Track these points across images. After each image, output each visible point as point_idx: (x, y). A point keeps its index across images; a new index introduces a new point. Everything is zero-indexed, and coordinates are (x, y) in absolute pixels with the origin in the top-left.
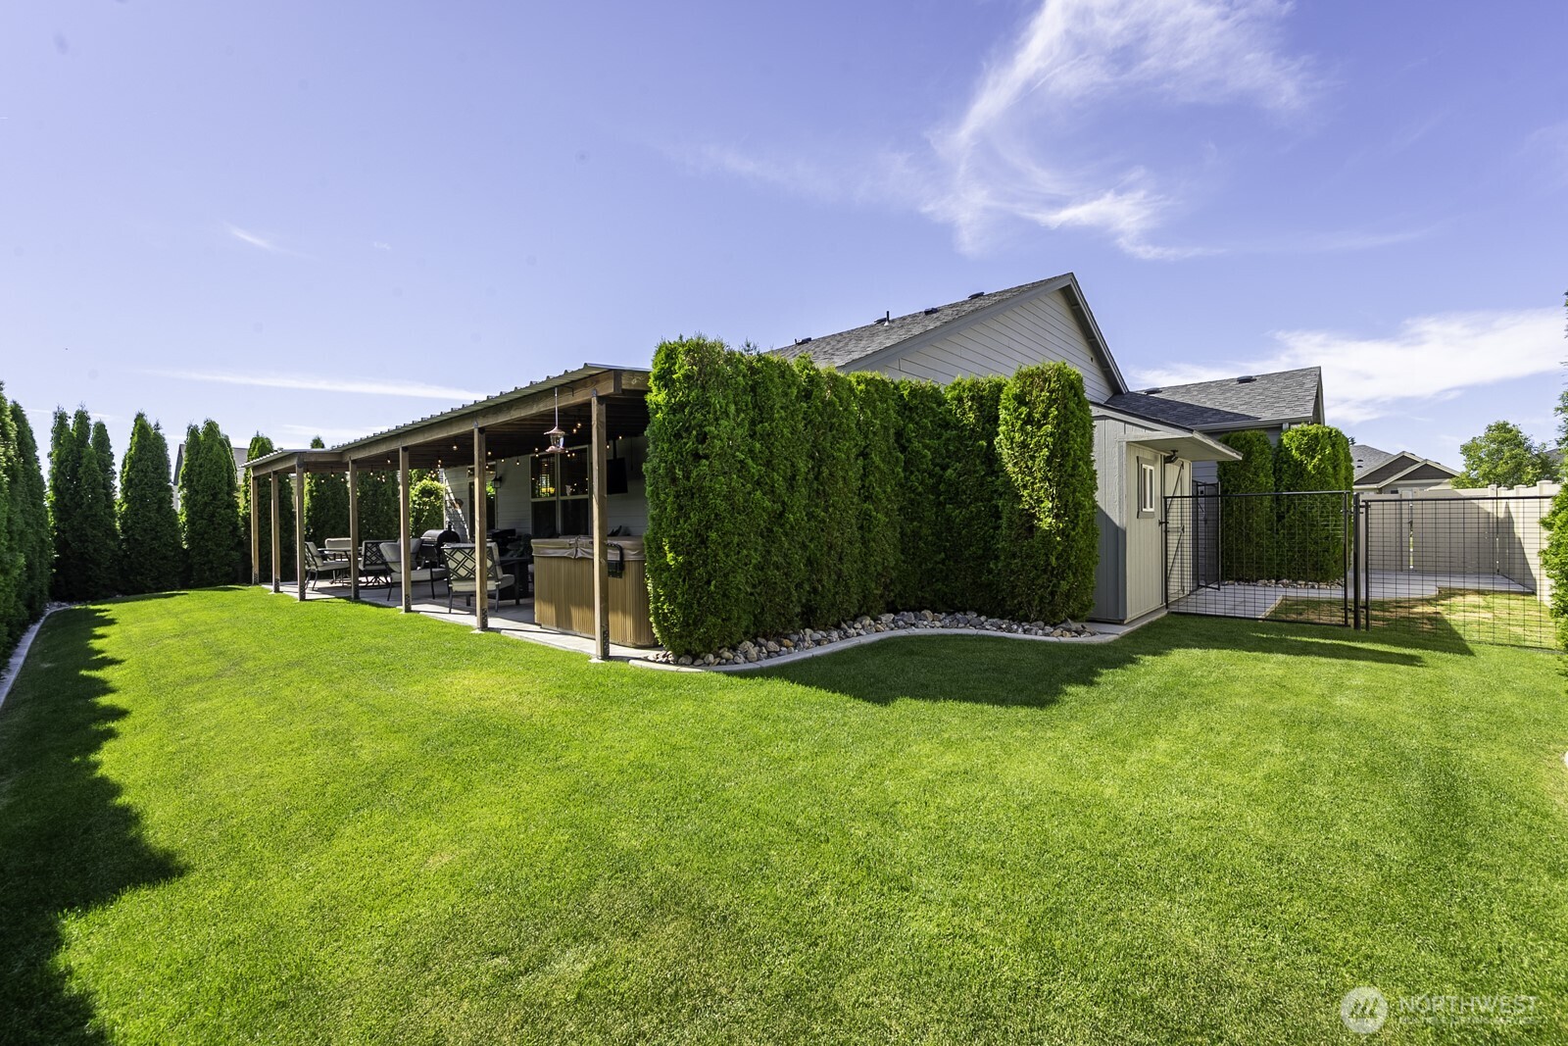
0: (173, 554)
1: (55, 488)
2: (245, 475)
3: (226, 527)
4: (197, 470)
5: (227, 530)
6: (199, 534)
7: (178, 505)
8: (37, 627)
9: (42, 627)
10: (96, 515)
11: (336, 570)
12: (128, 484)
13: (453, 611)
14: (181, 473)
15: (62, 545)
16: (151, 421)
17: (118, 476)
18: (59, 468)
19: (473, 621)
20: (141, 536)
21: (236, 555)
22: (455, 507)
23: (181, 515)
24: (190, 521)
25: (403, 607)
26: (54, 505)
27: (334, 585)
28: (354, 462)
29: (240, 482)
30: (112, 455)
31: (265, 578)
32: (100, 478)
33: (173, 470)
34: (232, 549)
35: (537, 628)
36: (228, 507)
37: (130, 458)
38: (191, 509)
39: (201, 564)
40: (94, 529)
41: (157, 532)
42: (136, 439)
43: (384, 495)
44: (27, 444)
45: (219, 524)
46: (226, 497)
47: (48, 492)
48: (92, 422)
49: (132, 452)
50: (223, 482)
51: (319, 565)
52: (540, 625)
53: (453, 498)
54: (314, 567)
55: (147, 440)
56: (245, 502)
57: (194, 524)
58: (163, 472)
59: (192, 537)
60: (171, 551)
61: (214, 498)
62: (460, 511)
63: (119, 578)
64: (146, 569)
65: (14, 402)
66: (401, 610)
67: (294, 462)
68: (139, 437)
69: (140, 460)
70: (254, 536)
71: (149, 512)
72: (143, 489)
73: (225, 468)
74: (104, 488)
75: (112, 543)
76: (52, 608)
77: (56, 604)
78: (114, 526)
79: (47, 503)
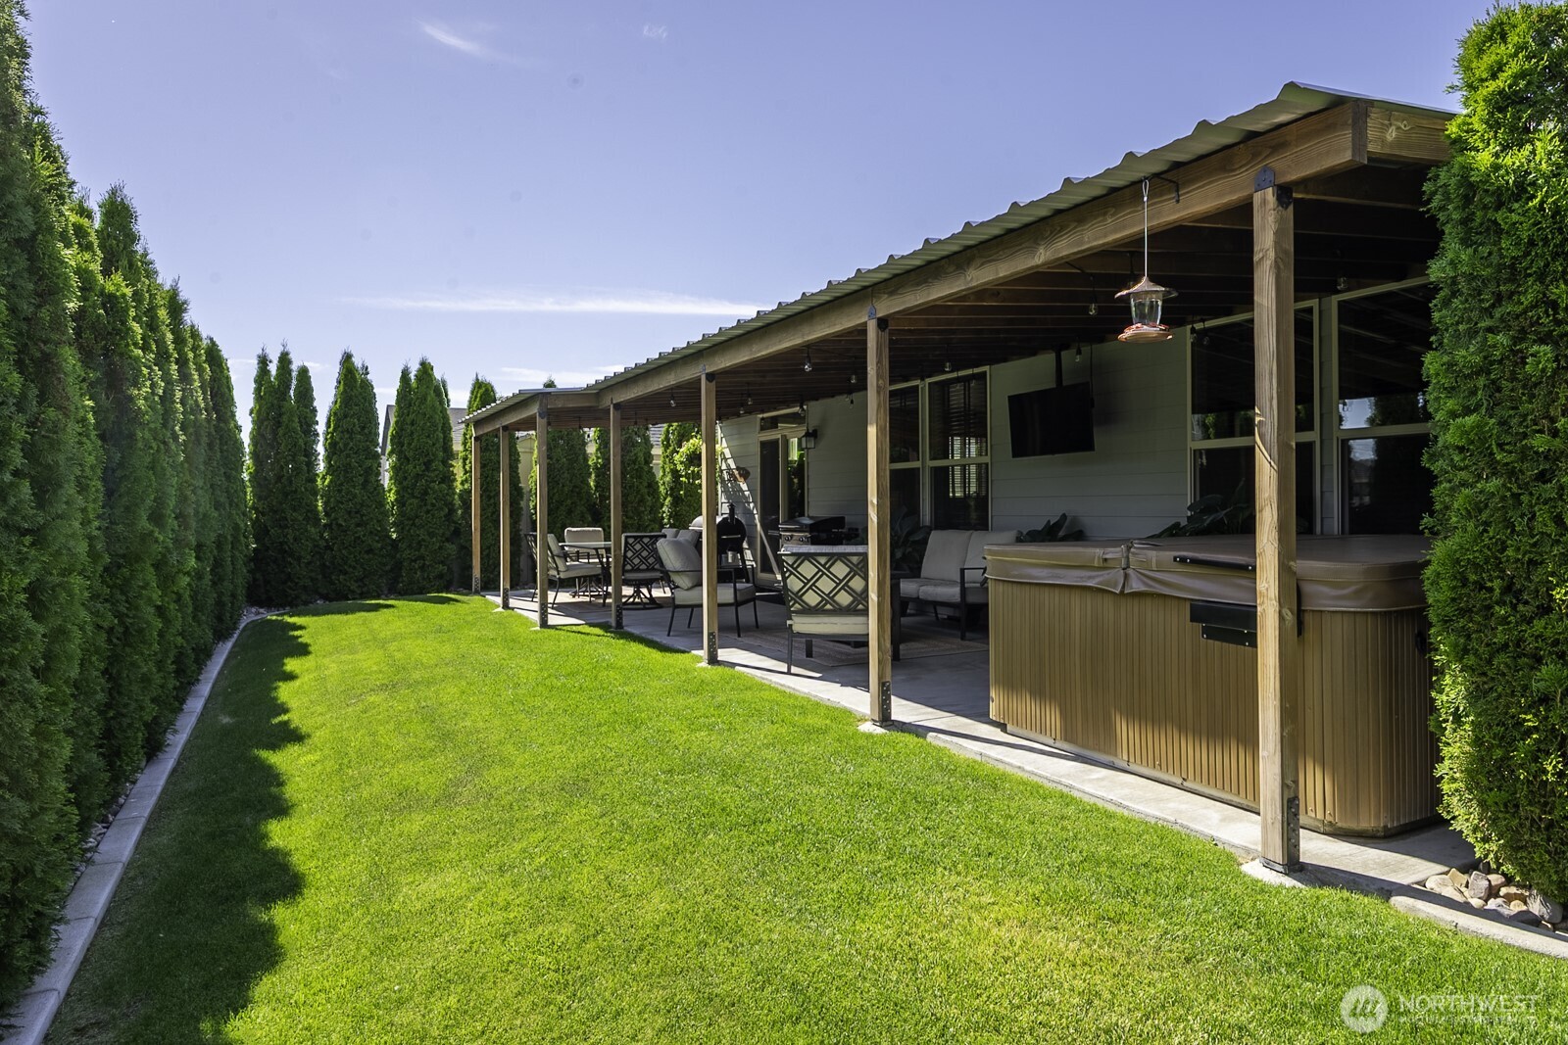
0: (379, 545)
1: (255, 455)
2: (465, 434)
3: (442, 509)
4: (409, 428)
5: (442, 514)
6: (409, 519)
7: (386, 479)
8: (229, 645)
9: (234, 646)
10: (295, 492)
11: (579, 578)
12: (332, 449)
13: (794, 669)
14: (390, 434)
15: (261, 533)
16: (357, 362)
17: (321, 438)
18: (259, 428)
19: (859, 701)
20: (345, 521)
21: (452, 548)
22: (736, 479)
23: (391, 490)
24: (400, 501)
25: (703, 653)
26: (254, 477)
27: (577, 599)
28: (617, 406)
29: (457, 447)
30: (314, 411)
31: (490, 585)
32: (301, 442)
33: (381, 430)
34: (447, 540)
35: (995, 734)
36: (442, 481)
37: (335, 414)
38: (400, 483)
39: (412, 561)
40: (295, 510)
41: (362, 516)
42: (341, 388)
43: (634, 462)
44: (223, 395)
45: (433, 505)
46: (441, 468)
47: (248, 461)
48: (294, 367)
49: (337, 406)
50: (437, 445)
51: (563, 569)
52: (1003, 727)
53: (733, 466)
54: (555, 573)
55: (354, 385)
56: (463, 473)
57: (404, 505)
58: (370, 433)
59: (402, 523)
60: (378, 542)
61: (427, 469)
62: (744, 487)
63: (320, 577)
64: (350, 566)
65: (211, 339)
66: (699, 659)
67: (534, 410)
68: (345, 384)
69: (346, 416)
70: (475, 523)
71: (354, 487)
72: (348, 456)
73: (440, 425)
74: (305, 456)
75: (313, 529)
76: (250, 616)
77: (254, 610)
78: (317, 506)
79: (246, 476)
